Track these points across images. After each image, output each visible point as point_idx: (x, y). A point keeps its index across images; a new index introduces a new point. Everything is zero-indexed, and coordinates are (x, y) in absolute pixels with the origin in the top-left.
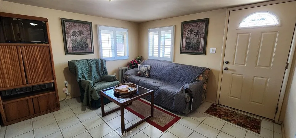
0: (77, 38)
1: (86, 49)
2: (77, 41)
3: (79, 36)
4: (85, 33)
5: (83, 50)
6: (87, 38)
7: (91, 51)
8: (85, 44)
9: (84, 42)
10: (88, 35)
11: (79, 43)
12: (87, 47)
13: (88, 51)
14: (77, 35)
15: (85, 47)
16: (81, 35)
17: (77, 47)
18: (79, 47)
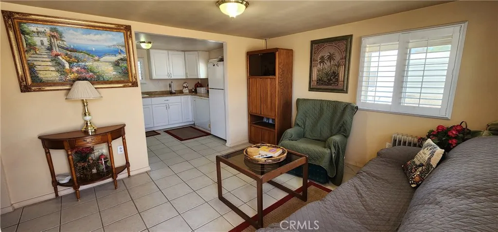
0: (326, 66)
1: (334, 84)
2: (324, 71)
3: (328, 64)
4: (338, 57)
5: (331, 84)
6: (338, 66)
7: (342, 88)
8: (335, 75)
9: (334, 73)
10: (342, 59)
11: (327, 74)
12: (337, 80)
13: (336, 88)
14: (326, 61)
15: (334, 80)
16: (330, 62)
17: (322, 81)
18: (325, 79)
